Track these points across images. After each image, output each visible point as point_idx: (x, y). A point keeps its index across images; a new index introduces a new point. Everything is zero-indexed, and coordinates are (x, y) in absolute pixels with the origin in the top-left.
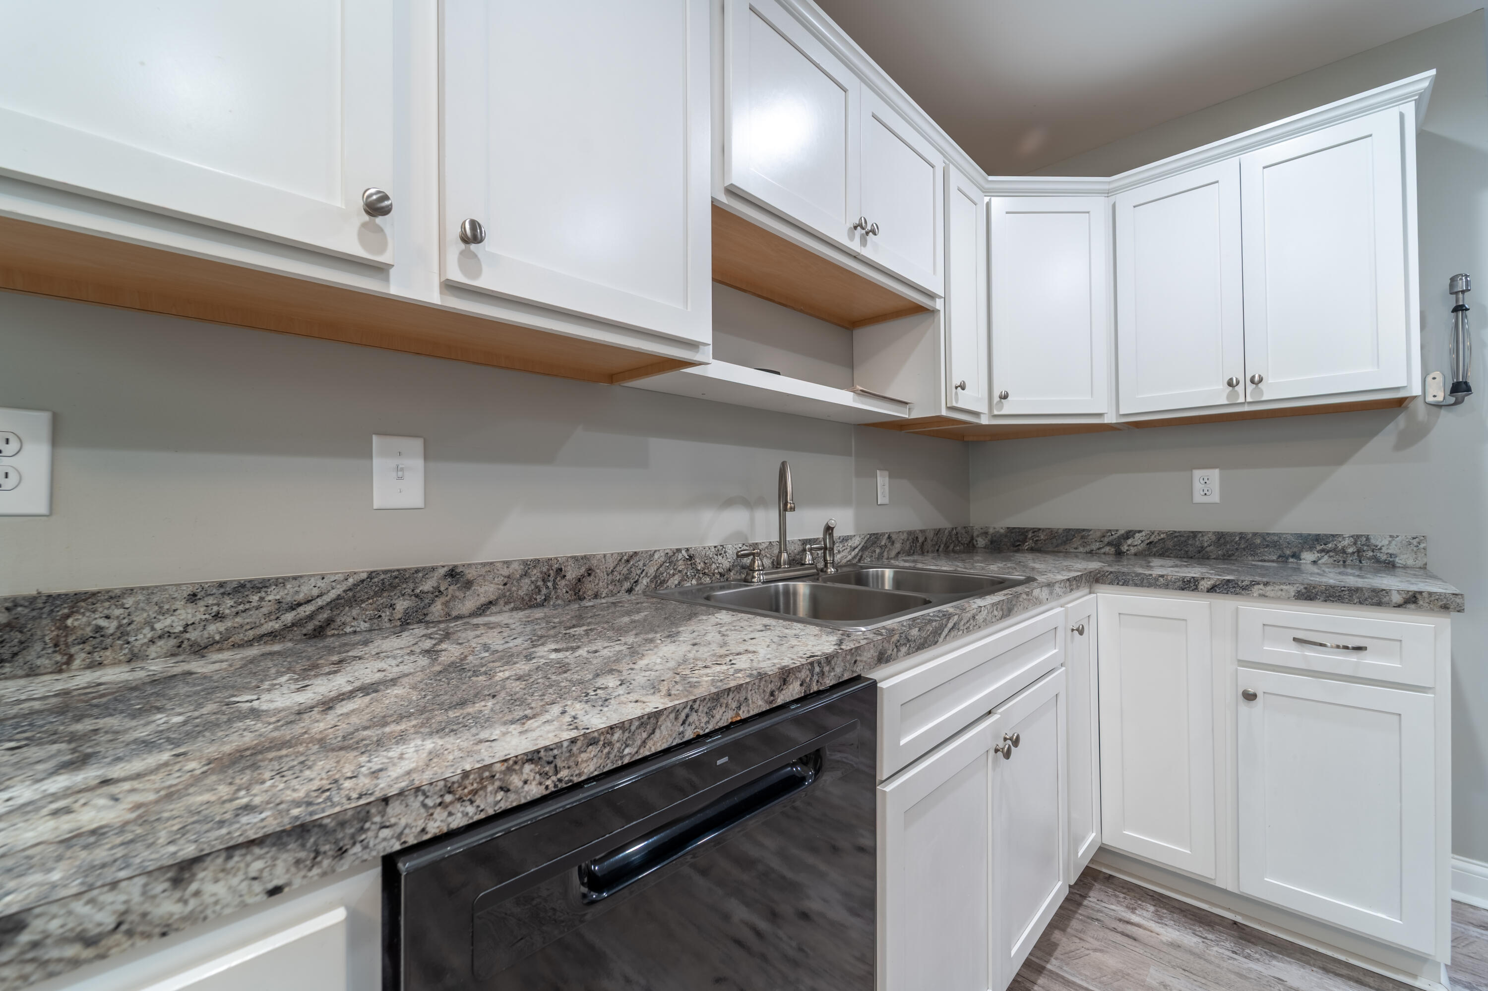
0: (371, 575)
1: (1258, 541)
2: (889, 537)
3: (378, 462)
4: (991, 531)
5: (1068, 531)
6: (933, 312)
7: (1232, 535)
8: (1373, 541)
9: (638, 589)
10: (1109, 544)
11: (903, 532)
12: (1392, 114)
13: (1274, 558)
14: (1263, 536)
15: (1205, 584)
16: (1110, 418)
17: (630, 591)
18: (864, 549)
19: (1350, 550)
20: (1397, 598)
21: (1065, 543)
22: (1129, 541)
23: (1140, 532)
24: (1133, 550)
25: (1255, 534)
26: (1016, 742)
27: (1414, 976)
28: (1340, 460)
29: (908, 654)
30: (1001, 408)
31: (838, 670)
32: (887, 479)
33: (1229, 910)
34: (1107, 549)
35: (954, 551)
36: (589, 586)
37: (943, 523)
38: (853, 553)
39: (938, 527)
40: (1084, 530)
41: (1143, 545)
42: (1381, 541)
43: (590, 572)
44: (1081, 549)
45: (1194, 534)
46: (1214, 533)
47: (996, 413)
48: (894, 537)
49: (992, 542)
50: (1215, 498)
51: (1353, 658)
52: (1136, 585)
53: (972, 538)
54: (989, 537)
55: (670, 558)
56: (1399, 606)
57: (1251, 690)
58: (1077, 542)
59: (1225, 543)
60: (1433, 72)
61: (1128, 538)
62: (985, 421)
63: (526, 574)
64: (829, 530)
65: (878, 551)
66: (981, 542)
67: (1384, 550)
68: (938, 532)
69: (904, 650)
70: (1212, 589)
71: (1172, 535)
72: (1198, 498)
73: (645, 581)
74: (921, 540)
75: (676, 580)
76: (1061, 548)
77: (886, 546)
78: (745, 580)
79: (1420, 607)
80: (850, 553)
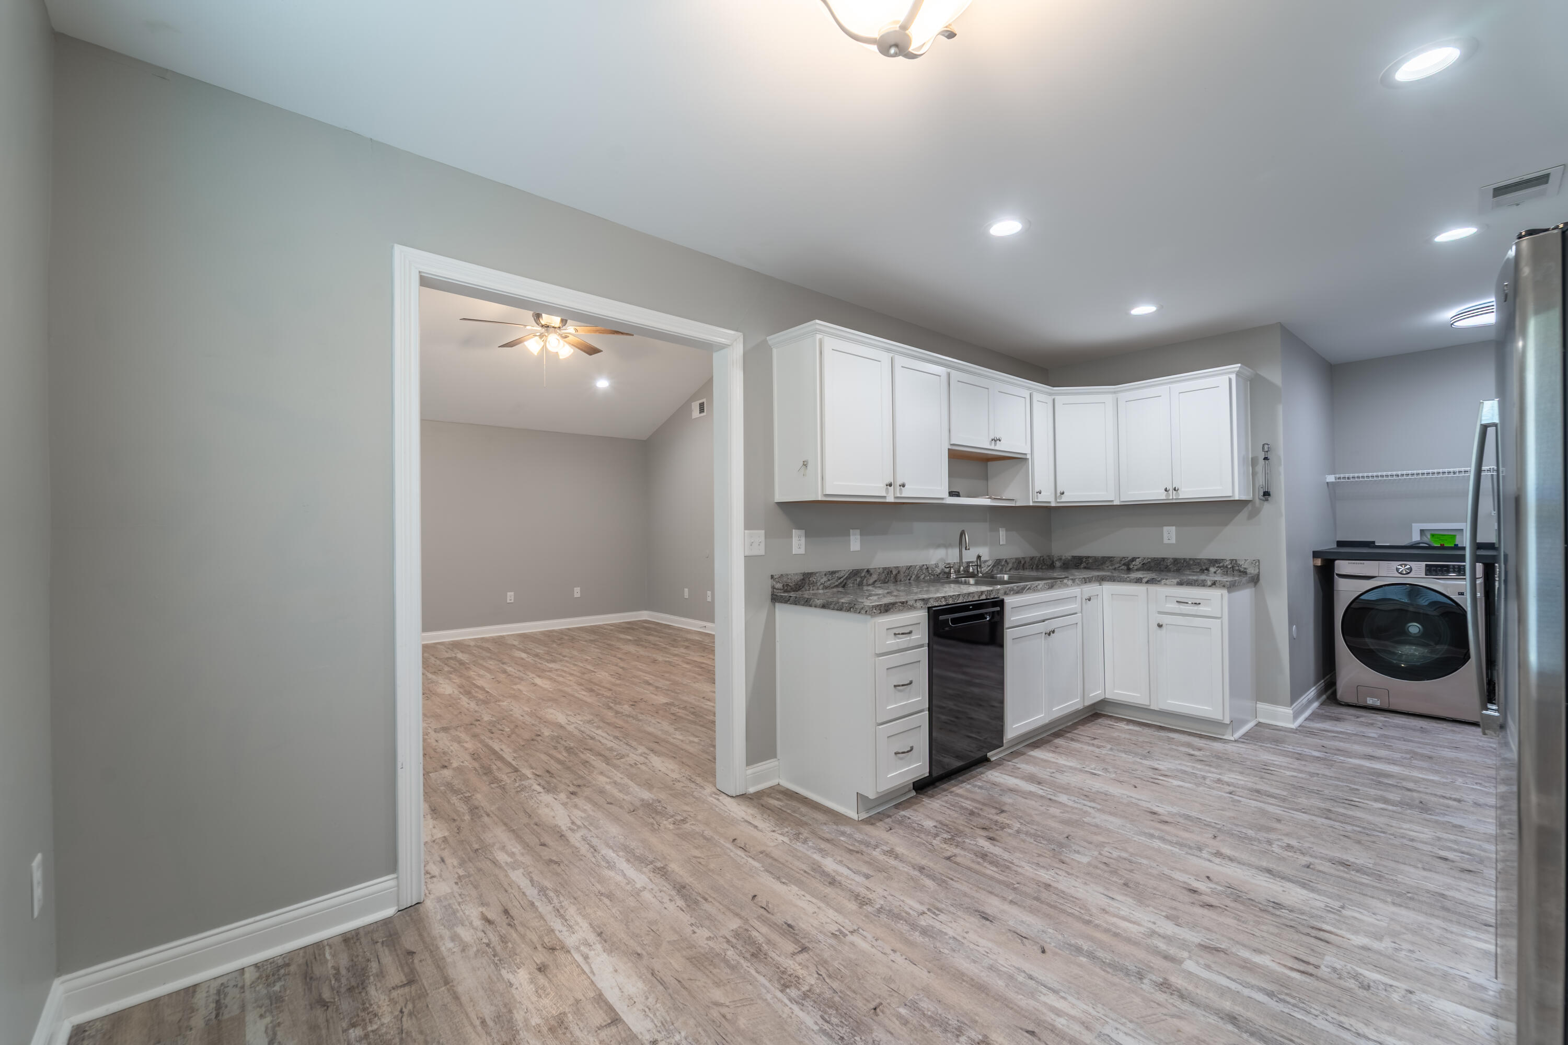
0: (853, 570)
1: (1191, 562)
2: (1006, 561)
3: (851, 537)
4: (1063, 558)
5: (1103, 558)
6: (1026, 459)
7: (1180, 559)
8: (1238, 562)
9: (912, 579)
10: (1124, 564)
11: (1013, 559)
12: (1226, 378)
13: (1198, 570)
14: (1194, 560)
15: (1145, 580)
16: (1116, 503)
17: (909, 579)
18: (994, 566)
19: (1229, 566)
20: (1209, 583)
21: (1102, 564)
22: (1134, 563)
23: (1139, 558)
24: (1135, 567)
25: (1190, 559)
26: (1053, 632)
27: (1223, 735)
28: (1225, 524)
29: (1013, 594)
30: (1061, 498)
31: (994, 594)
32: (1004, 532)
33: (1158, 722)
34: (1123, 567)
35: (1041, 569)
36: (899, 577)
37: (1035, 553)
38: (989, 568)
39: (1032, 556)
40: (1112, 557)
41: (1140, 565)
42: (1241, 563)
43: (899, 572)
44: (1110, 567)
45: (1163, 559)
46: (1173, 559)
47: (1058, 501)
48: (1008, 561)
49: (1064, 564)
50: (1173, 541)
51: (1196, 608)
52: (1118, 581)
53: (1053, 562)
54: (1062, 561)
55: (921, 567)
56: (1210, 586)
57: (1161, 624)
58: (1108, 564)
59: (1178, 563)
60: (1239, 365)
61: (1133, 561)
62: (1053, 504)
63: (883, 572)
64: (979, 557)
65: (1000, 567)
66: (1058, 564)
67: (1243, 566)
68: (1032, 558)
69: (1012, 592)
70: (1147, 582)
71: (1154, 560)
72: (1166, 541)
73: (914, 576)
74: (1022, 563)
75: (923, 576)
76: (1100, 567)
77: (1004, 565)
78: (947, 577)
79: (1216, 587)
80: (987, 568)
